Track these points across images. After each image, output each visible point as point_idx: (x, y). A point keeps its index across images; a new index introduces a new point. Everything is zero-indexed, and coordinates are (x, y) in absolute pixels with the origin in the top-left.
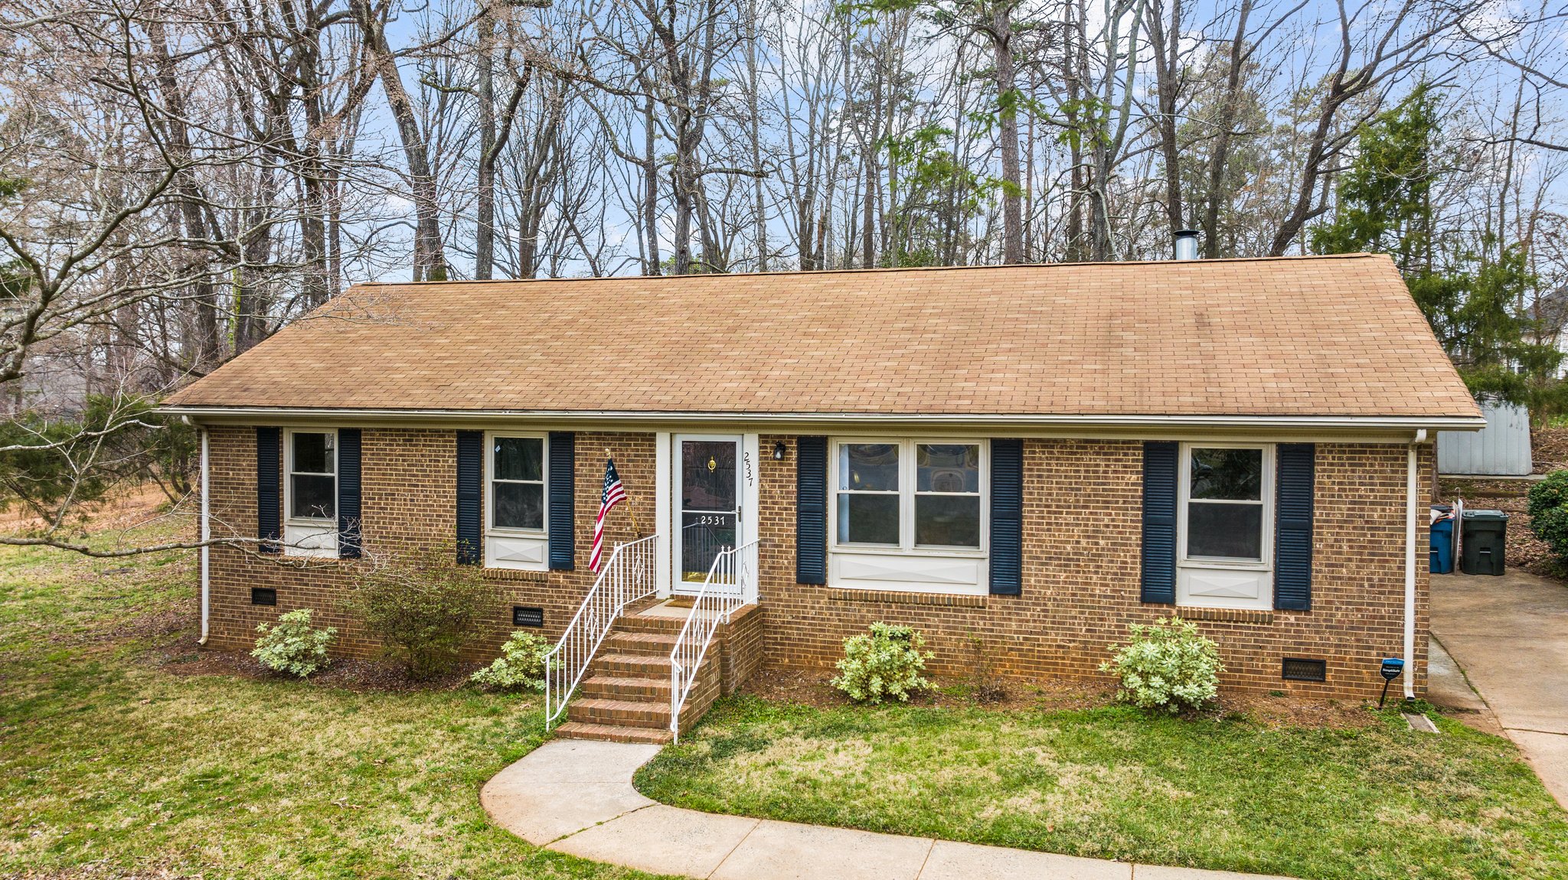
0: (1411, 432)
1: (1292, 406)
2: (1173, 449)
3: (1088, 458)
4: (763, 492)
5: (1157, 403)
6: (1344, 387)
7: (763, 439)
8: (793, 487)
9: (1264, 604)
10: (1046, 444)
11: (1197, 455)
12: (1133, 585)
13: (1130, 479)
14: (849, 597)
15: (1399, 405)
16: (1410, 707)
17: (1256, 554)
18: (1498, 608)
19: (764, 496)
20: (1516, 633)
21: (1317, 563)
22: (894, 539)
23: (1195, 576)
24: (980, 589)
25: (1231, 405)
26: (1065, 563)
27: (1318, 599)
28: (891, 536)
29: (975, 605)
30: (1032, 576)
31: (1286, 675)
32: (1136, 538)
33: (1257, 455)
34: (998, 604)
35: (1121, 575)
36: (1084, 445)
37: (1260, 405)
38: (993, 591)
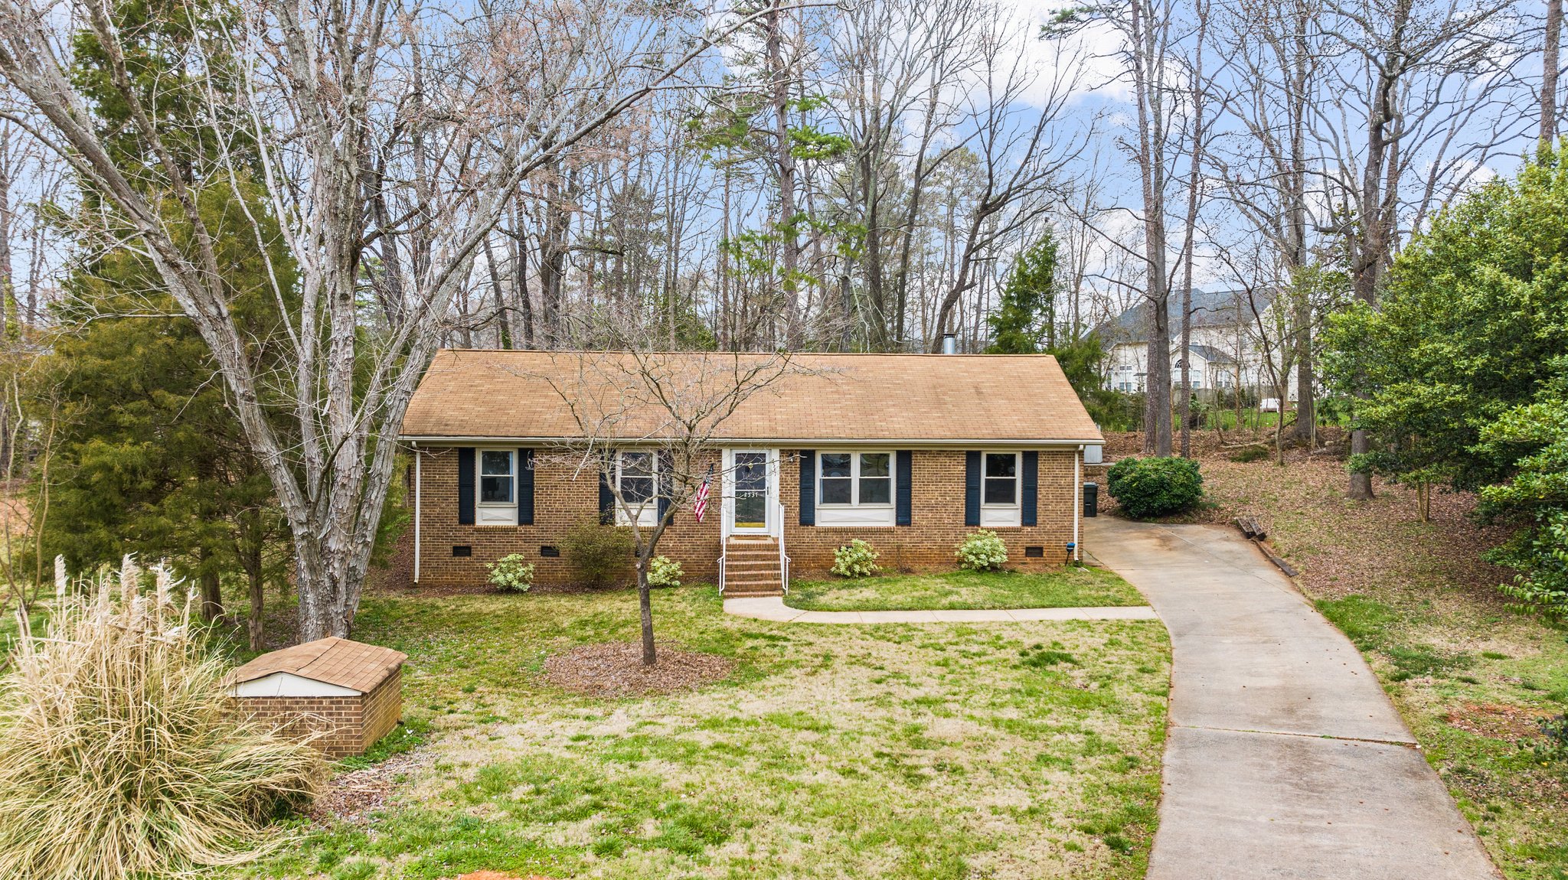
0: (1077, 446)
1: (1030, 435)
2: (979, 454)
3: (941, 459)
4: (781, 479)
5: (972, 433)
6: (1049, 426)
7: (782, 452)
8: (798, 476)
9: (1018, 524)
10: (923, 453)
11: (989, 457)
12: (962, 517)
13: (960, 468)
14: (827, 531)
15: (1072, 434)
16: (1077, 564)
17: (1013, 501)
18: (1098, 531)
19: (782, 481)
20: (1107, 540)
21: (1039, 504)
22: (849, 502)
23: (988, 512)
24: (891, 523)
25: (1005, 435)
26: (931, 508)
27: (1039, 520)
28: (846, 499)
29: (889, 531)
30: (916, 516)
31: (1027, 555)
32: (963, 496)
33: (1013, 457)
34: (900, 530)
35: (956, 514)
36: (940, 453)
37: (1017, 435)
38: (898, 524)
